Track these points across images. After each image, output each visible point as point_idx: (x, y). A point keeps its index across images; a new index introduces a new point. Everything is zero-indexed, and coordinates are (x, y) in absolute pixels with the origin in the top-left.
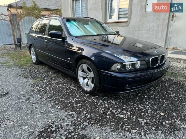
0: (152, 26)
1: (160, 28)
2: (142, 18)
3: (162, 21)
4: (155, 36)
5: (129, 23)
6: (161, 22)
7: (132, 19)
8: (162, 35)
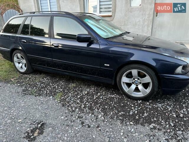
0: (138, 20)
1: (146, 23)
2: (127, 13)
3: (147, 16)
4: (141, 30)
5: (114, 18)
6: (146, 18)
7: (116, 14)
8: (148, 29)
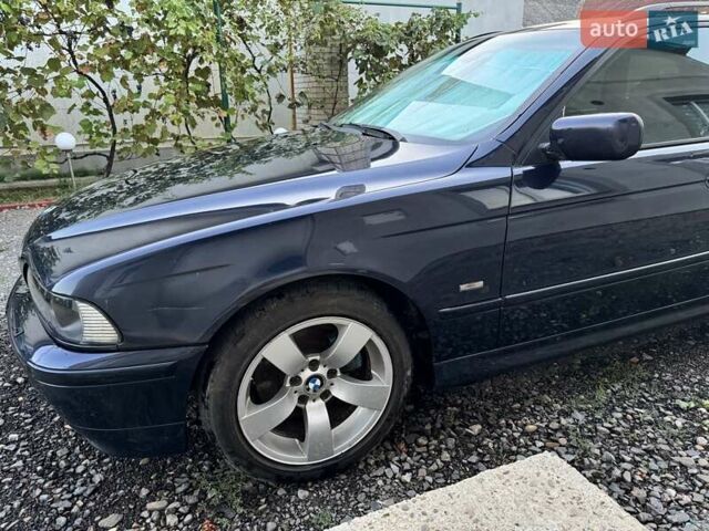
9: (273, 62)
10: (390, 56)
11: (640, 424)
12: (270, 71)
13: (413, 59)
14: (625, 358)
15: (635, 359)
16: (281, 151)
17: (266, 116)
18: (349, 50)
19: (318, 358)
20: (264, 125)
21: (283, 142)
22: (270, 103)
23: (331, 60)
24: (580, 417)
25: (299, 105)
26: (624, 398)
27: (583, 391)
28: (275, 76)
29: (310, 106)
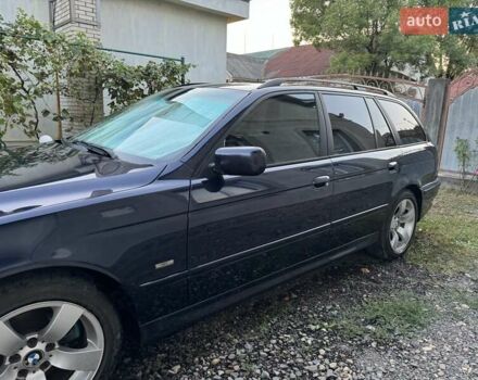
9: (39, 86)
10: (135, 88)
11: (287, 346)
12: (36, 92)
13: (151, 92)
14: (281, 298)
15: (287, 299)
16: (46, 158)
17: (34, 126)
18: (103, 82)
19: (36, 336)
20: (31, 133)
21: (48, 150)
22: (37, 117)
23: (90, 88)
24: (249, 346)
25: (62, 119)
26: (279, 328)
27: (253, 327)
28: (41, 96)
29: (72, 120)
